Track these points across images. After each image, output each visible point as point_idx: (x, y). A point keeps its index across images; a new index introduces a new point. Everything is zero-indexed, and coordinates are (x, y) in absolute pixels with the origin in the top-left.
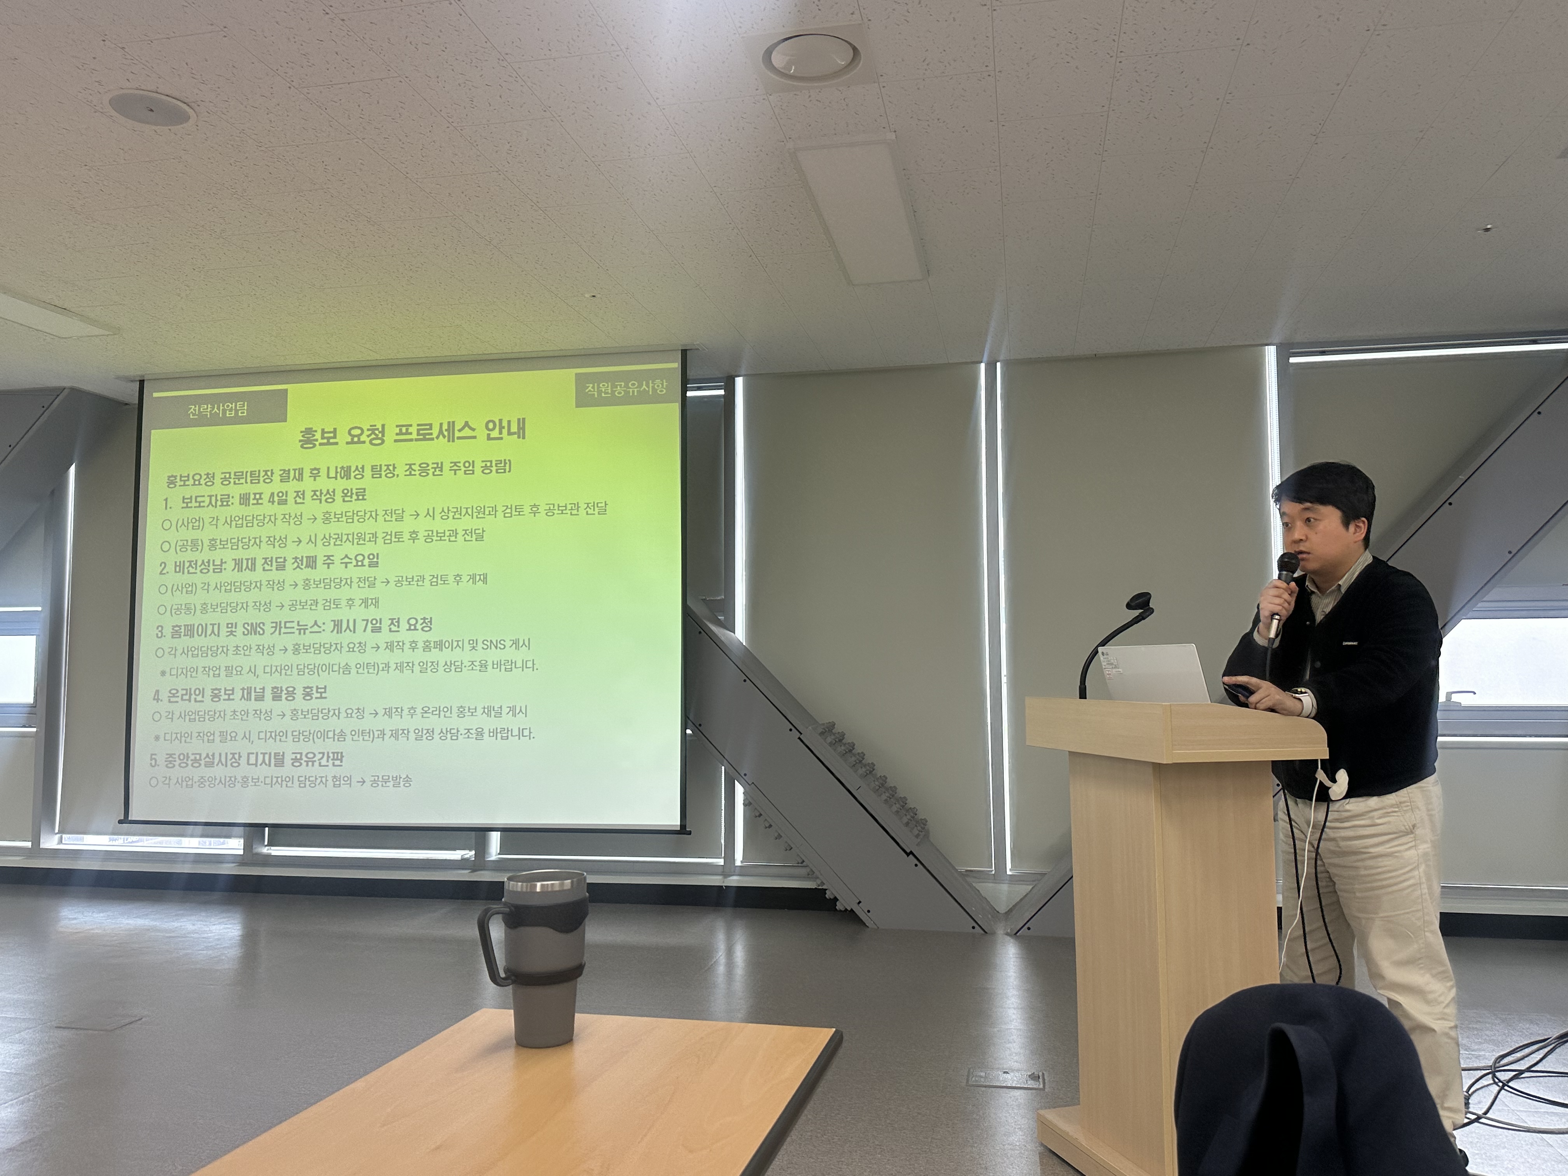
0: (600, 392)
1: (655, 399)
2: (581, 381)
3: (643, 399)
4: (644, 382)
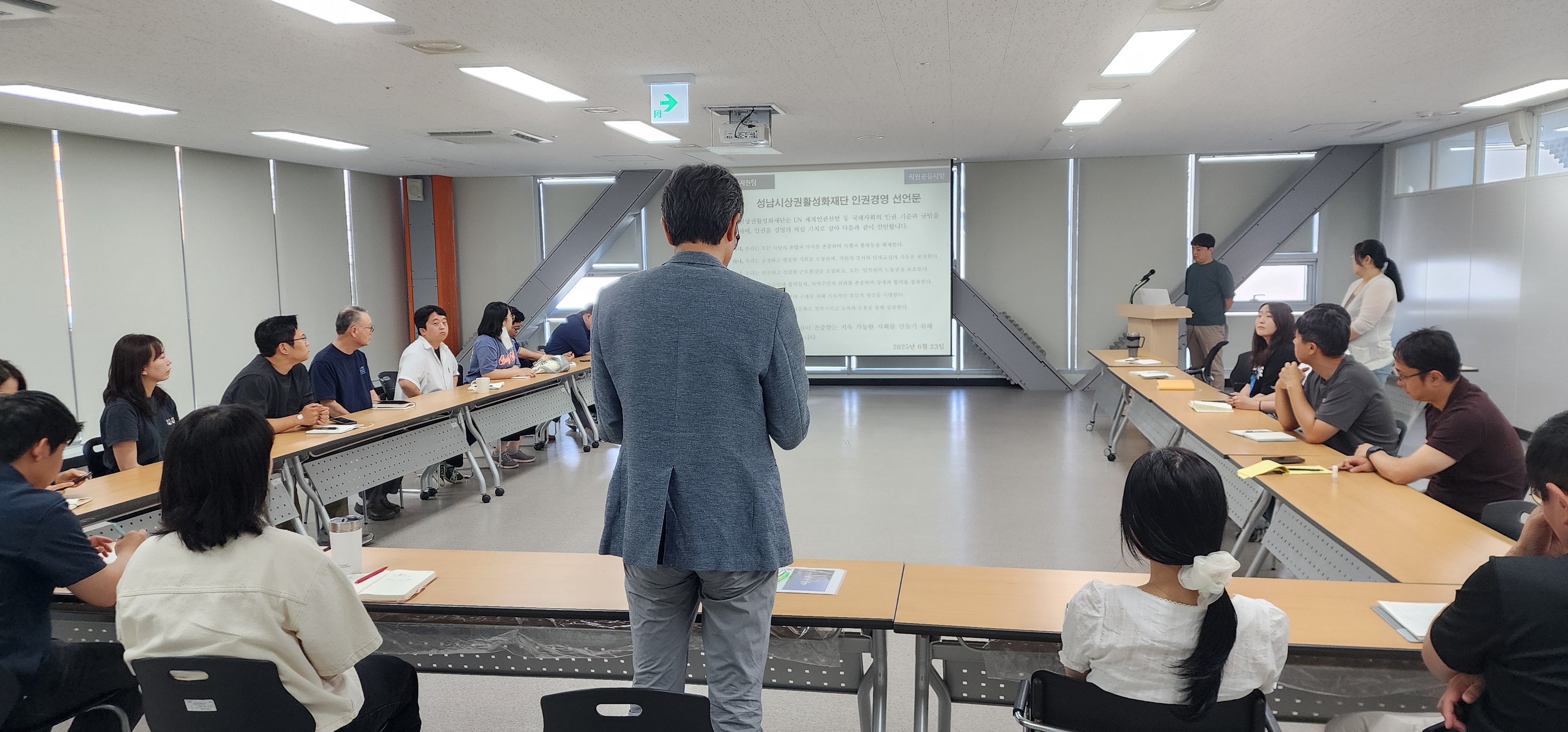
0: (915, 178)
1: (939, 181)
2: (907, 173)
3: (934, 181)
4: (935, 174)
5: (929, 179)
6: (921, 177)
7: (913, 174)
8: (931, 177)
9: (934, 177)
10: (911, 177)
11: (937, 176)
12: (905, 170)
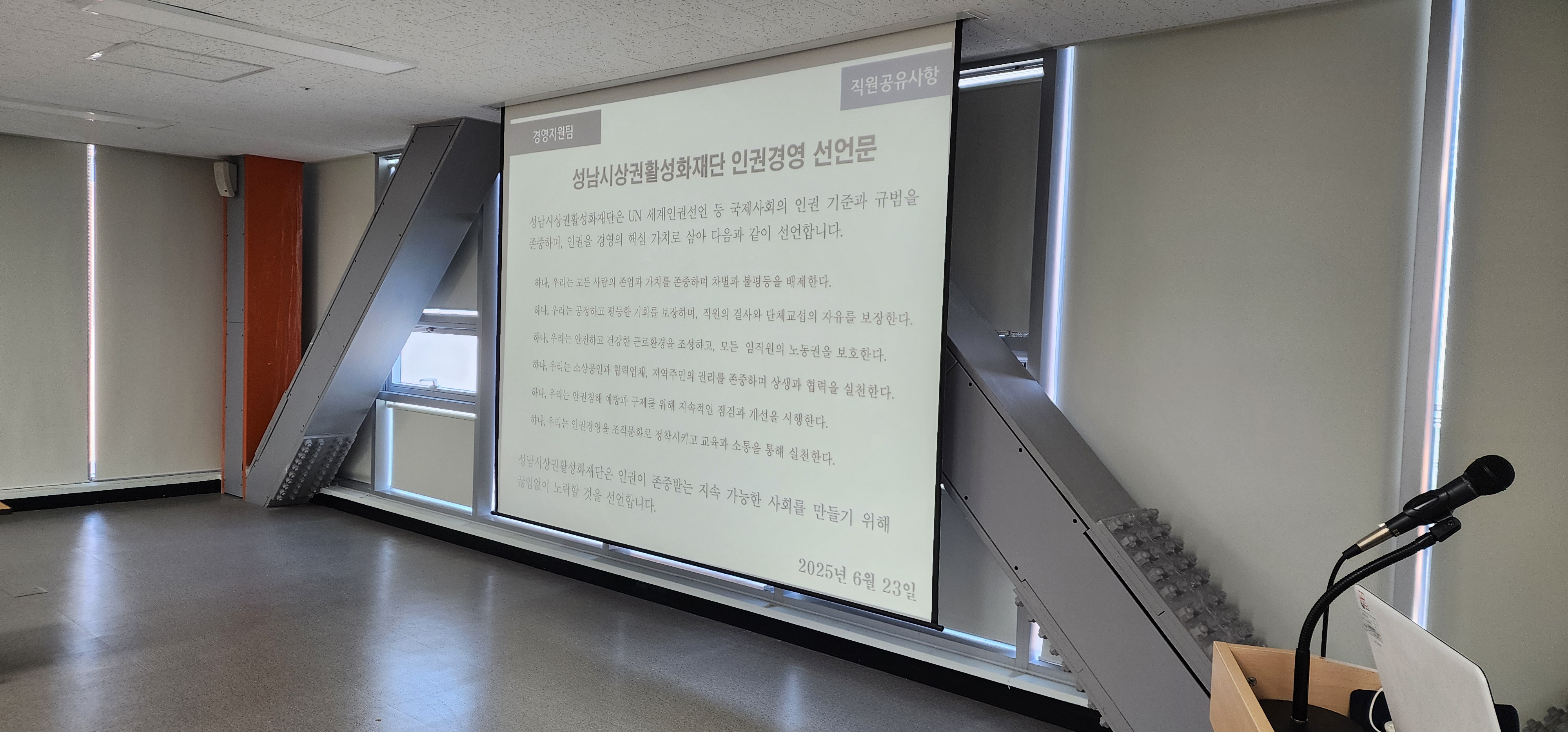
1: (924, 92)
2: (847, 77)
4: (913, 71)
5: (898, 89)
6: (880, 87)
7: (862, 79)
8: (903, 82)
9: (913, 81)
10: (856, 88)
11: (917, 78)
12: (844, 70)
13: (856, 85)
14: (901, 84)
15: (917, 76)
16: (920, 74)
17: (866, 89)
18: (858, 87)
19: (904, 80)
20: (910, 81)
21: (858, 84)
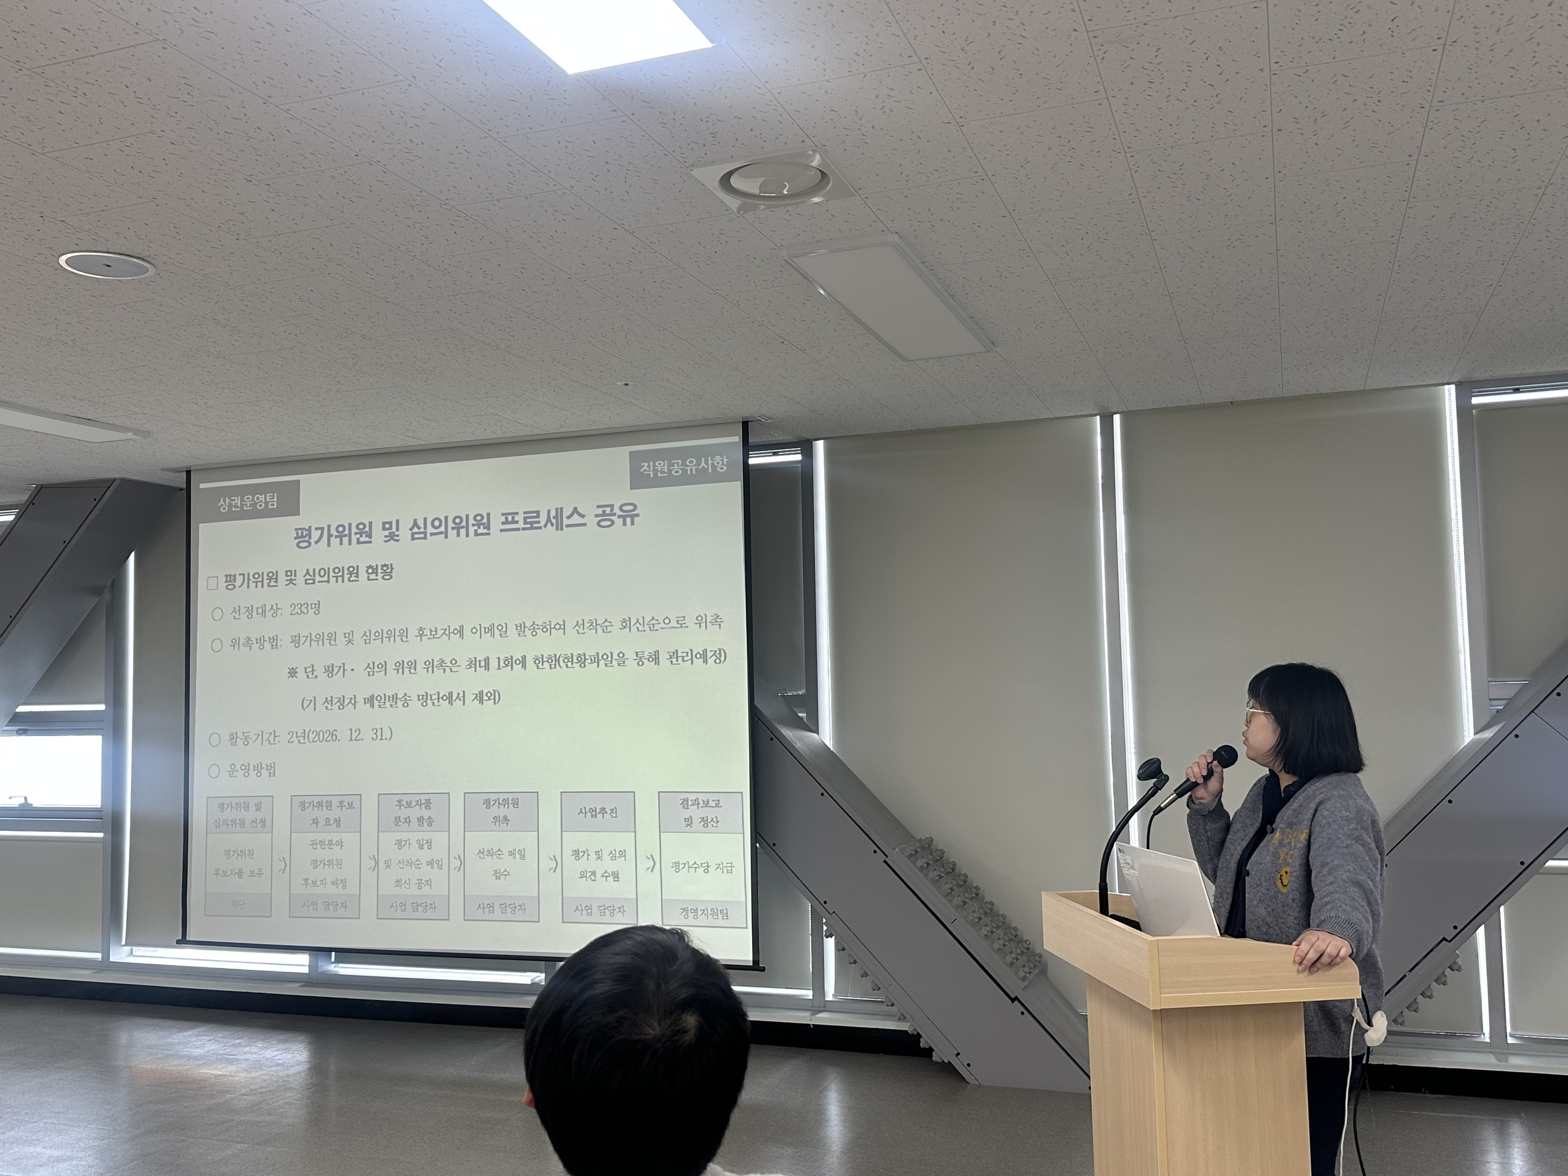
1: (715, 477)
2: (635, 459)
3: (702, 477)
4: (703, 459)
5: (689, 473)
6: (670, 471)
7: (651, 463)
8: (694, 468)
9: (703, 466)
10: (645, 470)
11: (708, 465)
12: (630, 453)
13: (645, 467)
14: (691, 470)
15: (706, 463)
16: (710, 462)
17: (655, 471)
18: (648, 469)
19: (694, 466)
20: (700, 467)
21: (647, 467)
